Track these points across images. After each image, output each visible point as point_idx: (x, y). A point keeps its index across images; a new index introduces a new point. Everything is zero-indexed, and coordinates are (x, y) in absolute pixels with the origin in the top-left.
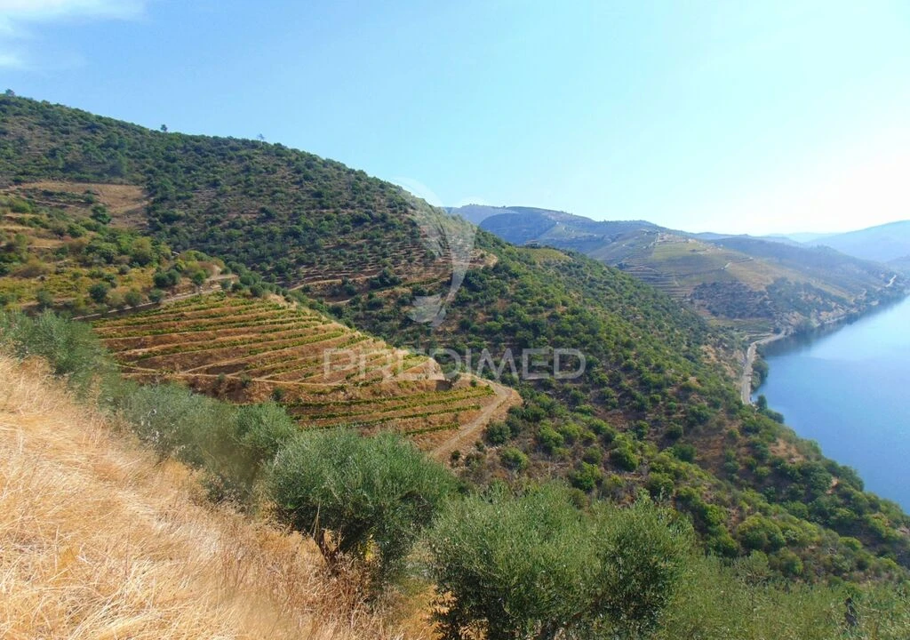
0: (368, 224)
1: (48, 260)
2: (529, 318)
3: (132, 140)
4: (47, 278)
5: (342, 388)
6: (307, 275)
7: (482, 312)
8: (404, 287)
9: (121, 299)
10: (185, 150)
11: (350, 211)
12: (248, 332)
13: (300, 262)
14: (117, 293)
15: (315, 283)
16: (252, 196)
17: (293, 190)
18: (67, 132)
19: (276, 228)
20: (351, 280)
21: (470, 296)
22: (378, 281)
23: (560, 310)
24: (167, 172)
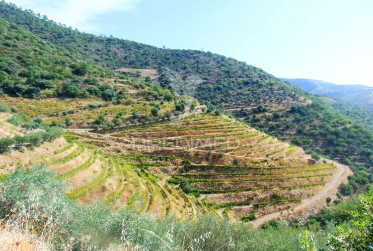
0: (250, 84)
1: (134, 98)
2: (333, 129)
3: (153, 52)
4: (134, 105)
5: (266, 161)
6: (225, 106)
7: (308, 125)
8: (269, 112)
9: (163, 115)
10: (172, 55)
11: (242, 79)
12: (218, 132)
13: (222, 101)
14: (161, 112)
15: (229, 110)
16: (200, 73)
17: (217, 70)
18: (130, 50)
19: (211, 86)
20: (245, 109)
21: (301, 118)
22: (257, 110)
23: (348, 126)
24: (166, 64)
